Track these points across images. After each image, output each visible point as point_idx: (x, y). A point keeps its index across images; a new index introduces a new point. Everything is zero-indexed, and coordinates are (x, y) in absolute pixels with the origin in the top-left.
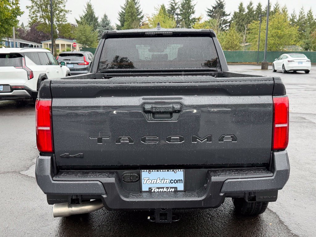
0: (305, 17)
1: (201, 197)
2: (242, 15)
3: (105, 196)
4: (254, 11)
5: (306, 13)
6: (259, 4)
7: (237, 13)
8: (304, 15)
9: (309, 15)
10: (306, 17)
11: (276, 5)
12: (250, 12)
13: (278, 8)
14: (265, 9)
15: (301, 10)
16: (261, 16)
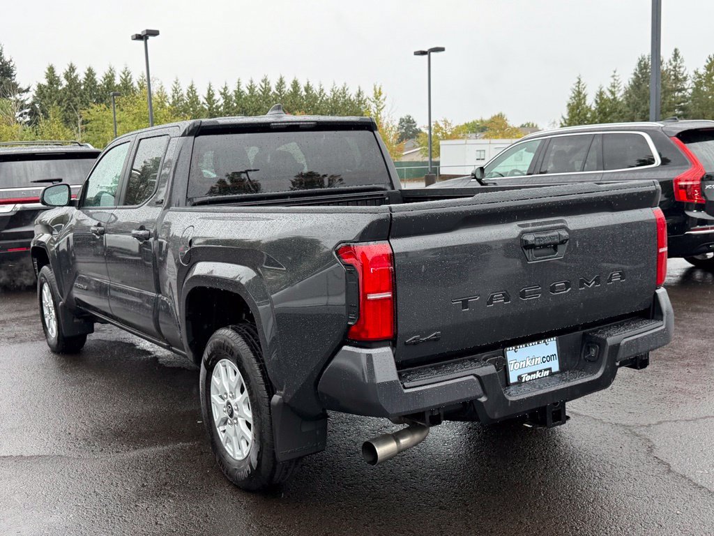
0: (185, 98)
1: (596, 372)
2: (57, 91)
3: (483, 399)
4: (80, 84)
5: (184, 90)
6: (90, 70)
7: (45, 87)
8: (182, 95)
9: (191, 95)
10: (187, 100)
11: (124, 73)
12: (73, 86)
13: (130, 79)
14: (103, 80)
15: (175, 85)
16: (114, 95)
